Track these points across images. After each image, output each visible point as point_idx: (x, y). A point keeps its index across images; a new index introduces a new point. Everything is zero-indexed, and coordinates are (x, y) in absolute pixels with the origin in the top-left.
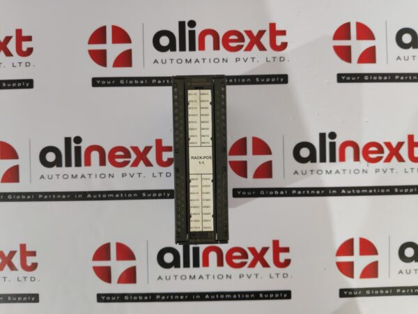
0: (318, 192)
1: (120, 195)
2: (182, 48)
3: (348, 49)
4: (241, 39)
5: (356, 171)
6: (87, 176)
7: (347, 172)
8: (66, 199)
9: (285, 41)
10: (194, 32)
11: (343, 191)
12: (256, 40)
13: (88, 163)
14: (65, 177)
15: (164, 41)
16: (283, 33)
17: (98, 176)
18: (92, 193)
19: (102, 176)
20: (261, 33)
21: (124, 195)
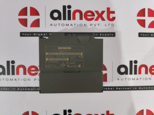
0: (128, 88)
1: (33, 89)
2: (65, 19)
3: (144, 21)
4: (93, 15)
5: (146, 79)
6: (18, 80)
7: (142, 79)
8: (8, 90)
9: (114, 16)
10: (70, 11)
11: (140, 88)
12: (100, 15)
13: (18, 73)
14: (7, 80)
15: (56, 15)
16: (113, 12)
17: (23, 80)
18: (20, 88)
19: (25, 80)
20: (103, 12)
21: (35, 89)
